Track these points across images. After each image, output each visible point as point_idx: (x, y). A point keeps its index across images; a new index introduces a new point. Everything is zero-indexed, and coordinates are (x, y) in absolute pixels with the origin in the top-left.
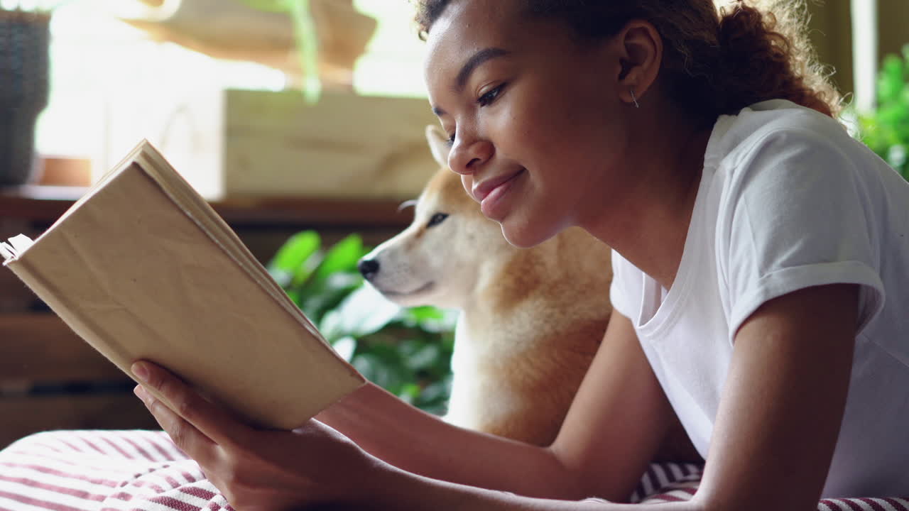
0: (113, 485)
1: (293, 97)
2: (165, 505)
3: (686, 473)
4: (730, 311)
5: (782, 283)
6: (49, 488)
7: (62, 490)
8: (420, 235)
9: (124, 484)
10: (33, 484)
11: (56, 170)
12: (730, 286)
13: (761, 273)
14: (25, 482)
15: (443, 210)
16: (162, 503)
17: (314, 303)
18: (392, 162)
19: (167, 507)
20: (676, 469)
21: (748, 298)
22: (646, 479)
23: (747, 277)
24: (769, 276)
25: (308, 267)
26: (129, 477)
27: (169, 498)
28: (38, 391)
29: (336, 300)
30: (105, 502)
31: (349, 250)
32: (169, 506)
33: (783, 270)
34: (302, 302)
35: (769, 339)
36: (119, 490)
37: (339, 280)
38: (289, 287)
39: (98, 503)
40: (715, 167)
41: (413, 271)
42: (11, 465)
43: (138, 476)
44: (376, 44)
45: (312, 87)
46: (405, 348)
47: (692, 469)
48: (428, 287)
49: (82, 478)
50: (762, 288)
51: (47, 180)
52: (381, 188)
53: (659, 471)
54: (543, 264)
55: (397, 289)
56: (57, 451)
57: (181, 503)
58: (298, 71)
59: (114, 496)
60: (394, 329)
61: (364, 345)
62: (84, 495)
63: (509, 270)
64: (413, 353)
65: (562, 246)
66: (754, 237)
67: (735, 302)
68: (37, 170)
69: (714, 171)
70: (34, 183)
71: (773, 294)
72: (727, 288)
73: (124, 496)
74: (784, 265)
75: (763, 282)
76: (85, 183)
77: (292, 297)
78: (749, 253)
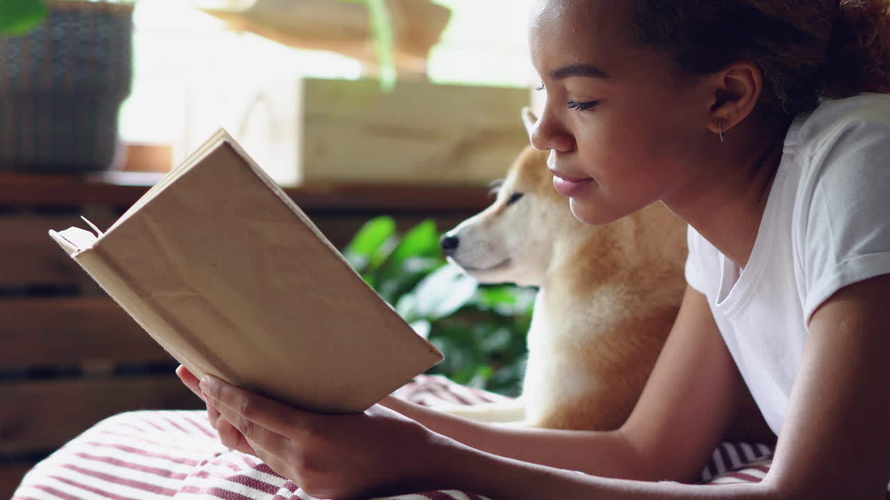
0: (194, 464)
1: (369, 86)
2: (243, 484)
3: (758, 454)
4: (805, 295)
5: (858, 269)
6: (134, 467)
7: (146, 469)
8: (500, 212)
9: (204, 463)
10: (118, 463)
11: (140, 157)
12: (807, 270)
13: (838, 259)
14: (110, 461)
15: (519, 190)
16: (240, 483)
17: (390, 286)
18: (466, 148)
19: (245, 486)
20: (747, 449)
21: (825, 284)
22: (717, 455)
23: (824, 260)
24: (846, 263)
25: (384, 250)
26: (209, 457)
27: (246, 477)
28: (121, 371)
29: (411, 284)
30: (186, 479)
31: (423, 235)
32: (247, 485)
33: (861, 256)
34: (378, 286)
35: (844, 325)
36: (199, 468)
37: (414, 265)
38: (364, 271)
39: (179, 481)
40: (795, 154)
41: (491, 247)
42: (97, 444)
43: (217, 455)
44: (451, 33)
45: (387, 75)
46: (479, 331)
47: (764, 449)
48: (505, 264)
49: (165, 457)
50: (838, 274)
51: (131, 167)
52: (454, 175)
53: (731, 449)
54: (620, 249)
55: (476, 265)
56: (140, 430)
57: (259, 481)
58: (373, 60)
59: (194, 475)
60: (468, 312)
61: (438, 327)
62: (167, 474)
63: (584, 252)
64: (486, 336)
65: (639, 231)
66: (831, 222)
67: (810, 287)
68: (121, 157)
69: (792, 157)
70: (117, 169)
71: (850, 281)
72: (803, 273)
73: (203, 474)
74: (861, 252)
75: (839, 268)
76: (165, 169)
77: (368, 281)
78: (826, 239)
